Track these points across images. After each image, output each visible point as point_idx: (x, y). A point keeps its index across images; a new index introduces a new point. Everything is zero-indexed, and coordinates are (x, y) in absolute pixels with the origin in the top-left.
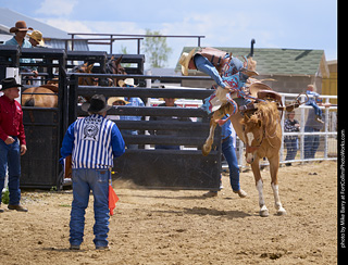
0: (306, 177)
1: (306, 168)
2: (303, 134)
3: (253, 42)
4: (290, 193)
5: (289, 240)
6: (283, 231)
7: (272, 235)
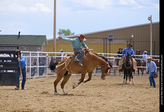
0: (39, 82)
1: (39, 79)
2: (38, 66)
3: (19, 33)
4: (33, 89)
5: (32, 106)
6: (30, 103)
7: (26, 104)
